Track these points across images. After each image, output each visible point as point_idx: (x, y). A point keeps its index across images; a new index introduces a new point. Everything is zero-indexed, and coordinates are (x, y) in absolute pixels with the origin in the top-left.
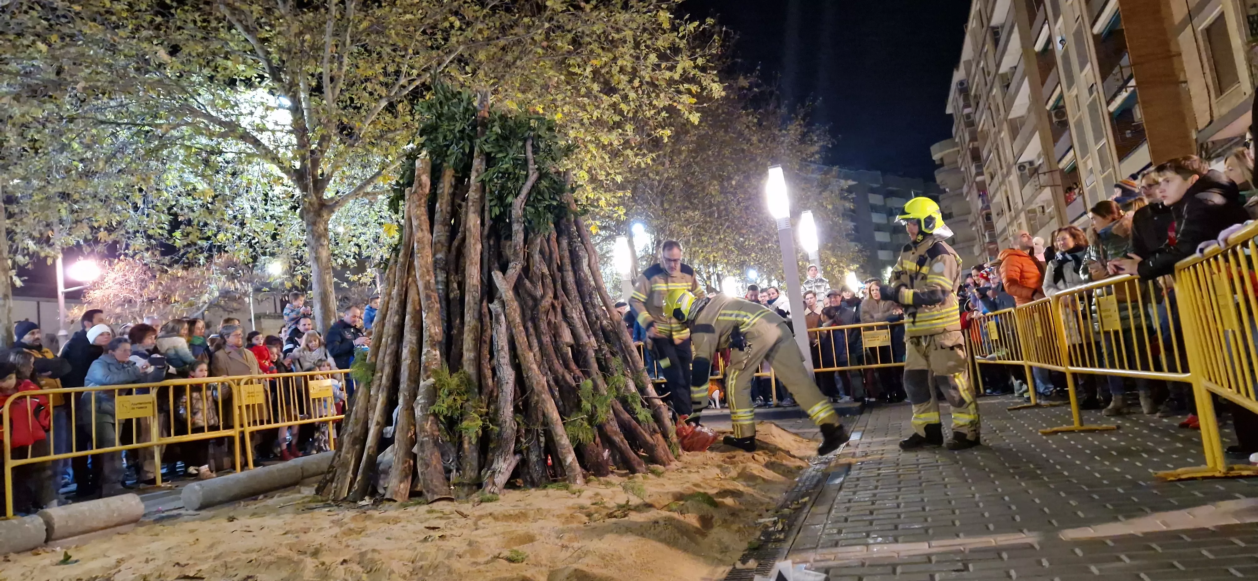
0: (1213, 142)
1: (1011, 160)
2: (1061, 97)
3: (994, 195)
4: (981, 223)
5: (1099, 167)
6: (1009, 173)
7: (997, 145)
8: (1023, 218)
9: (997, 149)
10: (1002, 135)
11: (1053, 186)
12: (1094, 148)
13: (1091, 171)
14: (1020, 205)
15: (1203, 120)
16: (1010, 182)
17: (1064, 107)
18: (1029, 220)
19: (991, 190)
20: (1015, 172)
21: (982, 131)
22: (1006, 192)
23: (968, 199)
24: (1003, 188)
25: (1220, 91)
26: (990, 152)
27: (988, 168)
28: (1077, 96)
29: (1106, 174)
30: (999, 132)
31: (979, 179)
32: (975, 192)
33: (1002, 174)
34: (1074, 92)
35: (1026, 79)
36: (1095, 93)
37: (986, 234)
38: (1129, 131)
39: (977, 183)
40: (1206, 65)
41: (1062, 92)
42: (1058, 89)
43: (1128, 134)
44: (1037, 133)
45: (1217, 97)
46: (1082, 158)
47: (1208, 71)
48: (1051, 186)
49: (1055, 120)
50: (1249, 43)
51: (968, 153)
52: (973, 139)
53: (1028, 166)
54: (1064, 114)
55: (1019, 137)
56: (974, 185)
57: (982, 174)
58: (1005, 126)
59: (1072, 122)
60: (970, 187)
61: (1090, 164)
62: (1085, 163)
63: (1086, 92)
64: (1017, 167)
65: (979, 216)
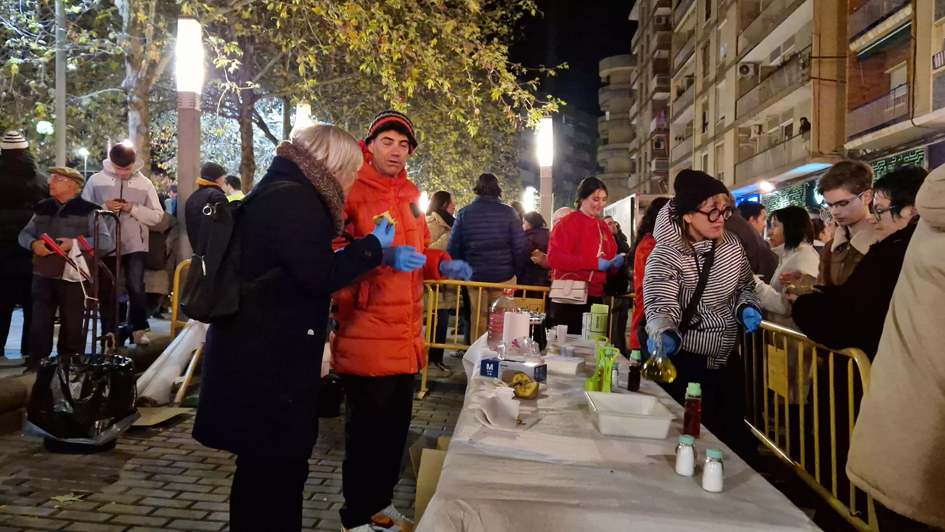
3: (680, 113)
4: (648, 149)
6: (718, 79)
7: (709, 42)
9: (706, 49)
14: (730, 119)
16: (716, 91)
18: (738, 141)
19: (674, 107)
20: (733, 73)
21: (678, 32)
22: (705, 106)
23: (634, 122)
24: (701, 101)
26: (690, 55)
27: (676, 80)
31: (659, 96)
32: (648, 113)
33: (705, 83)
37: (654, 163)
39: (653, 101)
51: (650, 65)
52: (664, 44)
53: (752, 68)
56: (650, 103)
57: (665, 89)
60: (641, 108)
64: (739, 66)
65: (646, 141)
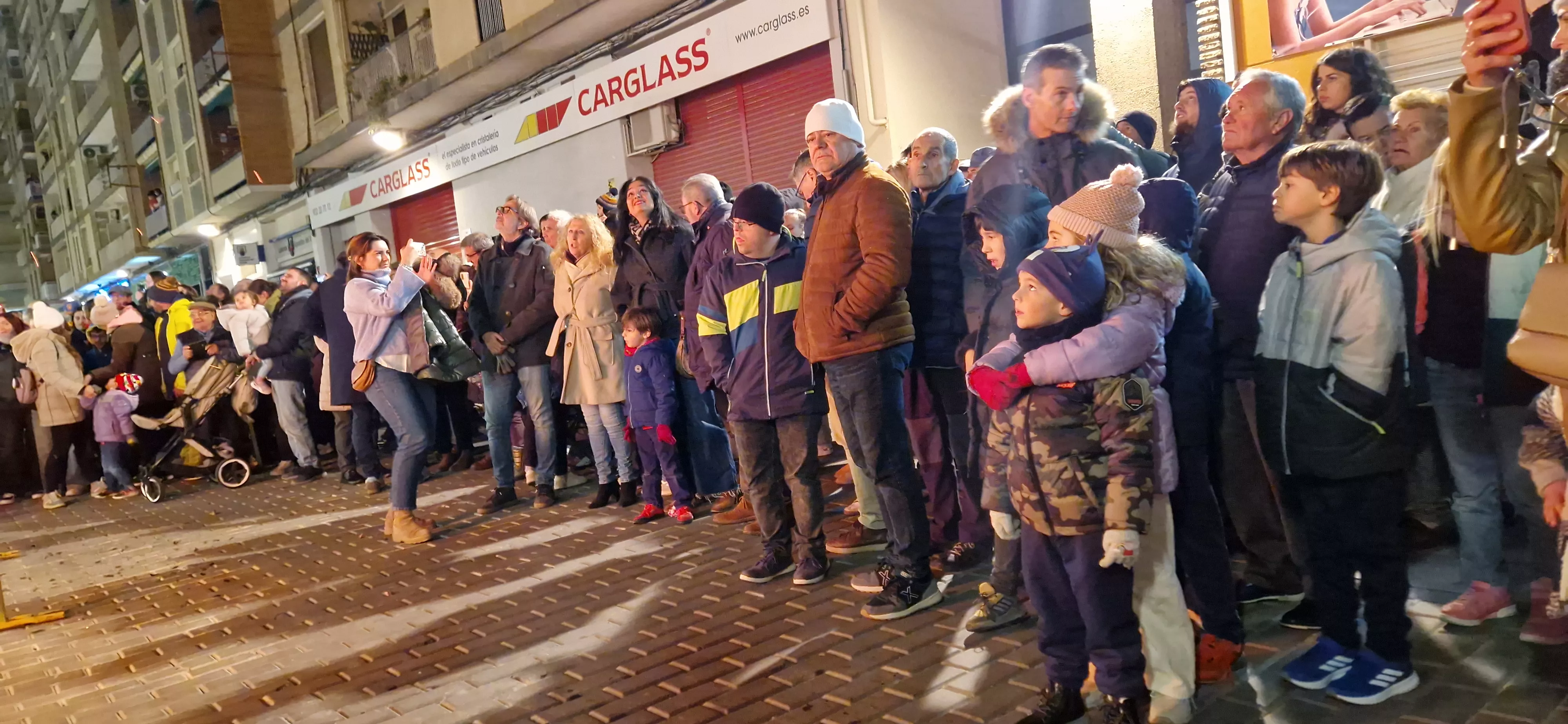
0: (314, 170)
1: (74, 140)
2: (142, 69)
3: (49, 185)
4: (28, 219)
5: (187, 174)
6: (70, 157)
7: (55, 114)
8: (87, 223)
9: (55, 118)
10: (63, 101)
11: (129, 186)
12: (182, 148)
13: (178, 176)
14: (85, 205)
15: (300, 142)
16: (72, 170)
17: (146, 83)
18: (97, 226)
19: (45, 176)
20: (79, 155)
21: (34, 87)
22: (66, 181)
23: (10, 182)
24: (62, 176)
25: (320, 112)
26: (44, 122)
27: (42, 142)
28: (162, 74)
29: (194, 183)
30: (59, 96)
31: (28, 155)
32: (21, 176)
33: (62, 156)
34: (160, 68)
35: (98, 32)
36: (185, 76)
37: (36, 237)
38: (223, 135)
39: (24, 161)
40: (306, 77)
41: (144, 62)
42: (139, 59)
43: (223, 138)
44: (110, 111)
45: (316, 118)
46: (167, 157)
47: (307, 85)
48: (127, 186)
49: (134, 97)
50: (348, 65)
51: (13, 117)
52: (21, 96)
53: (98, 152)
54: (146, 93)
55: (85, 109)
56: (21, 165)
57: (32, 150)
58: (67, 90)
59: (155, 106)
60: (14, 167)
61: (176, 168)
62: (171, 163)
63: (174, 72)
64: (82, 149)
65: (26, 209)
